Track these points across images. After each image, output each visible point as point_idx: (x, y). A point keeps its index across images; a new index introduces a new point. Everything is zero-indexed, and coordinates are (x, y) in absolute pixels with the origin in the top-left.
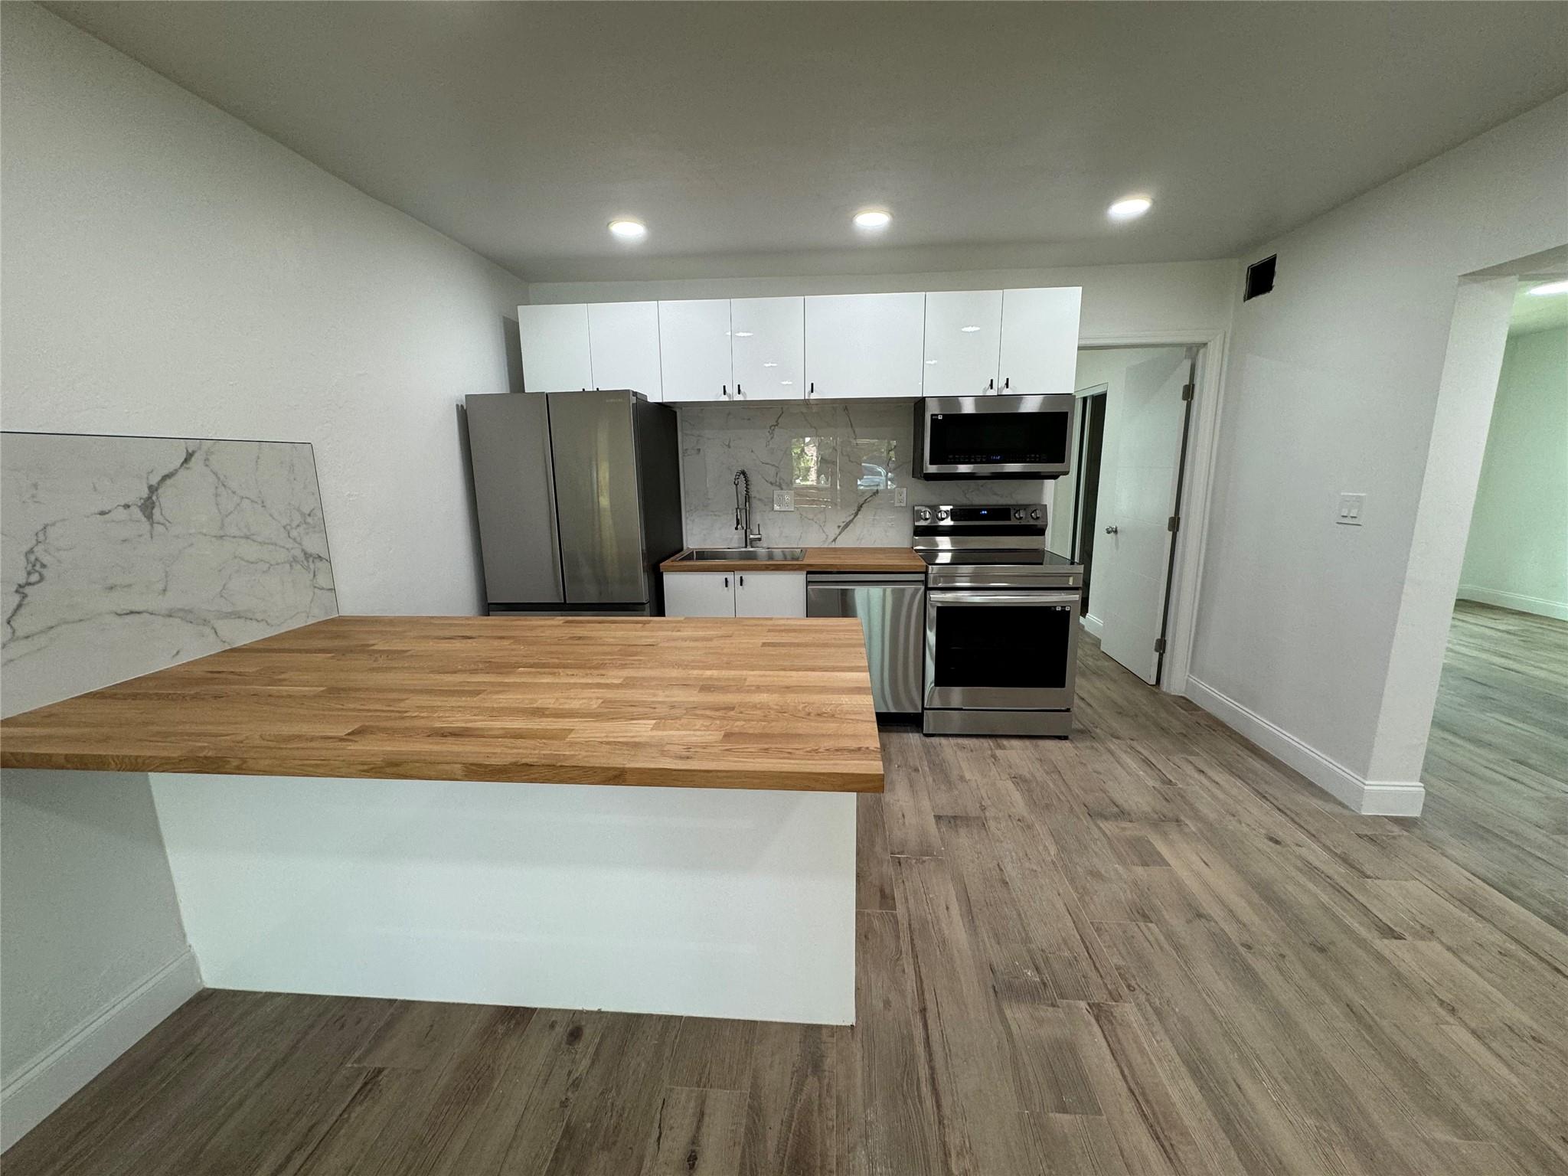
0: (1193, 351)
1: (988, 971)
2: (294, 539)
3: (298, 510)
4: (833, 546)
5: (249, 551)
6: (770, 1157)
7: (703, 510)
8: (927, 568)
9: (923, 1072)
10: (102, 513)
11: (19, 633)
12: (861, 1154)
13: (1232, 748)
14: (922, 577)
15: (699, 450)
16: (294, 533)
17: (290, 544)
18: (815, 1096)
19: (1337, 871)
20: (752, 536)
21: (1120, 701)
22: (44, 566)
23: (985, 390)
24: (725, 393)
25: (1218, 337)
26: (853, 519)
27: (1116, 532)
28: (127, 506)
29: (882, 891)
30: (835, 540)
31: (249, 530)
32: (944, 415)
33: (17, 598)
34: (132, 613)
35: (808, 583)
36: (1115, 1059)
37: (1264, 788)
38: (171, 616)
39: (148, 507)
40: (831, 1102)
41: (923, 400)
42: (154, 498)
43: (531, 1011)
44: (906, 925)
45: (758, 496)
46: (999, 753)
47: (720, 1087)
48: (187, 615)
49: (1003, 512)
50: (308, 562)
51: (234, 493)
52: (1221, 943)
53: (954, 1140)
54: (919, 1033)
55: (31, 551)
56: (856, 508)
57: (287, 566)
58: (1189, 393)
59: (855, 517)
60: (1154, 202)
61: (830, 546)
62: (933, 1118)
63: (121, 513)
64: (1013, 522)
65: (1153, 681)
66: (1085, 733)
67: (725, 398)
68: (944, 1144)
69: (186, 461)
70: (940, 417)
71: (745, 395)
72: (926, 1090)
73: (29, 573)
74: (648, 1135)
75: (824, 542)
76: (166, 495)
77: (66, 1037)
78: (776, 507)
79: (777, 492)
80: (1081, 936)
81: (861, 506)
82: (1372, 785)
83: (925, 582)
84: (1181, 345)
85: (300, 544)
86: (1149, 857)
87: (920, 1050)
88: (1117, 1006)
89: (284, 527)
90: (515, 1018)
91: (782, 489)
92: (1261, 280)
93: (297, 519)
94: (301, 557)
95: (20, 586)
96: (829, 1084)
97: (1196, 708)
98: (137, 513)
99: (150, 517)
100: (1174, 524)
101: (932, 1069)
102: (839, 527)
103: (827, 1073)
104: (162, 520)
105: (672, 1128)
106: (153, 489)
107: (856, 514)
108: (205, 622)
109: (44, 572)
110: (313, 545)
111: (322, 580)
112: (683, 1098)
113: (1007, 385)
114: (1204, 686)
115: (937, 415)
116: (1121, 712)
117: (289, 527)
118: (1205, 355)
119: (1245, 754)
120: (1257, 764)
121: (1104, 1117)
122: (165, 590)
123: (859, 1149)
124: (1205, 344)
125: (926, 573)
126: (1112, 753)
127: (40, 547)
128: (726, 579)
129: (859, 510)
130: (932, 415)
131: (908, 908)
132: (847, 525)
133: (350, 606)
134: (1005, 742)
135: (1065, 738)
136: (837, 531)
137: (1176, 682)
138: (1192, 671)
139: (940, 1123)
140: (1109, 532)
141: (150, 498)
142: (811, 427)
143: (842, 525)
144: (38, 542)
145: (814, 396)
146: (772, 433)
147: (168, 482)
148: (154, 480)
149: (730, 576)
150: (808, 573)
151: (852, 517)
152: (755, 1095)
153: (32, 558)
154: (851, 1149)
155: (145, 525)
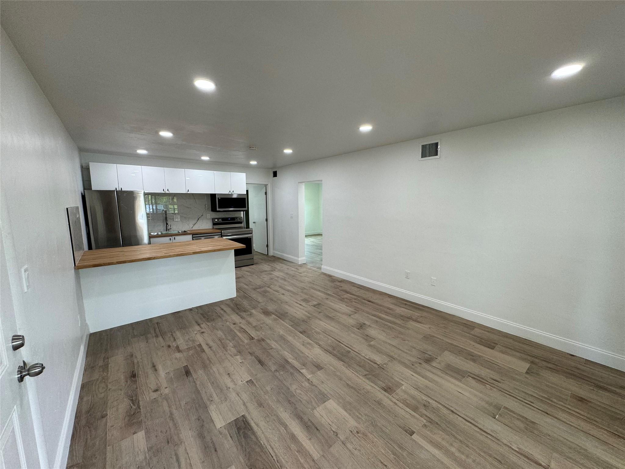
0: (266, 186)
4: (192, 229)
8: (221, 231)
13: (281, 260)
14: (220, 234)
19: (296, 270)
20: (168, 228)
21: (262, 258)
23: (229, 193)
24: (164, 191)
27: (255, 223)
30: (192, 228)
32: (221, 198)
35: (193, 237)
37: (286, 264)
41: (215, 194)
45: (169, 217)
46: (241, 269)
49: (233, 219)
52: (282, 279)
56: (197, 219)
58: (266, 193)
59: (197, 221)
60: (257, 163)
64: (236, 221)
65: (267, 254)
66: (256, 264)
67: (164, 192)
71: (169, 191)
75: (189, 228)
78: (174, 220)
81: (199, 219)
82: (300, 259)
83: (222, 234)
84: (263, 184)
86: (271, 274)
88: (270, 286)
91: (176, 215)
92: (275, 174)
97: (275, 257)
100: (267, 220)
102: (192, 225)
113: (233, 192)
114: (277, 252)
116: (262, 260)
118: (268, 186)
119: (283, 261)
120: (285, 262)
124: (268, 185)
125: (221, 233)
126: (262, 265)
128: (170, 238)
130: (218, 198)
132: (195, 224)
134: (242, 267)
135: (253, 265)
137: (271, 253)
138: (273, 250)
140: (254, 223)
142: (184, 199)
145: (188, 192)
149: (171, 237)
150: (193, 235)
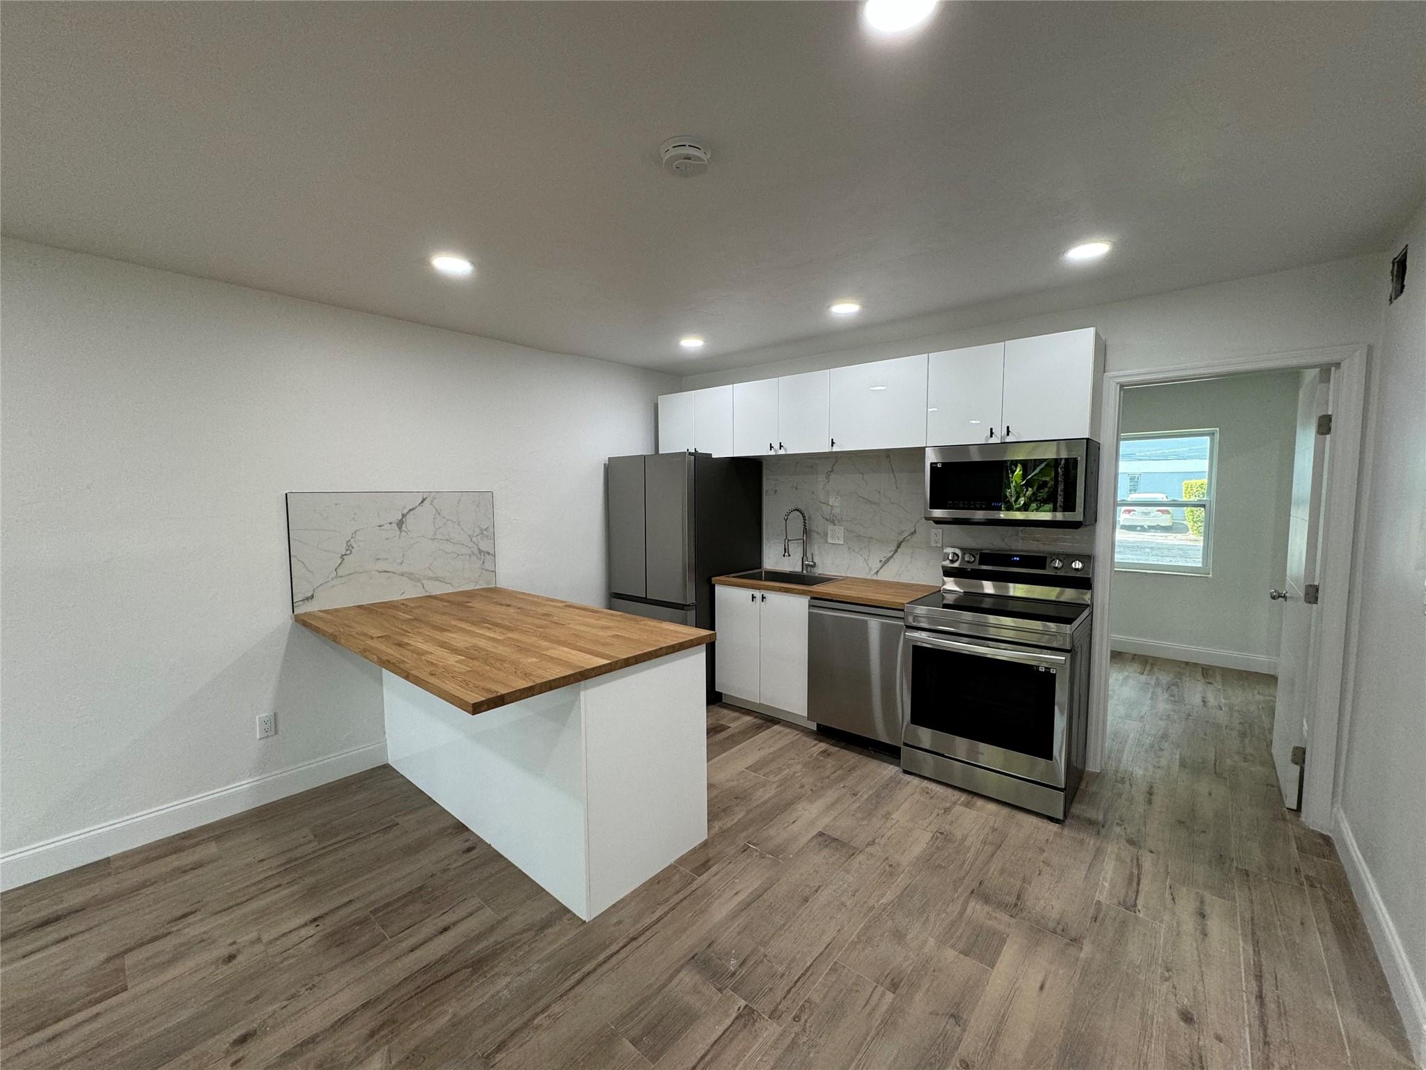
0: (1327, 374)
1: (709, 942)
2: (474, 543)
3: (479, 527)
4: (875, 578)
5: (449, 547)
6: (472, 952)
7: (776, 539)
8: (904, 605)
9: (588, 967)
10: (380, 526)
11: (339, 574)
12: (508, 979)
14: (900, 614)
15: (776, 491)
16: (474, 539)
17: (471, 544)
18: (523, 941)
20: (807, 563)
22: (353, 548)
25: (1357, 353)
26: (893, 555)
28: (391, 523)
29: (708, 861)
30: (878, 572)
31: (449, 536)
32: (942, 463)
33: (341, 560)
34: (385, 572)
35: (810, 606)
36: (712, 1046)
38: (402, 575)
39: (400, 524)
40: (526, 948)
42: (404, 520)
43: (467, 829)
44: (693, 889)
45: (816, 529)
47: (492, 909)
48: (410, 576)
49: (1036, 559)
50: (480, 554)
51: (444, 518)
53: (556, 1008)
54: (614, 948)
55: (349, 541)
56: (896, 546)
57: (468, 557)
58: (1325, 424)
59: (895, 553)
60: (1114, 244)
61: (872, 578)
62: (561, 990)
63: (387, 527)
64: (1047, 571)
65: (1293, 804)
66: (1095, 825)
68: (550, 1005)
69: (422, 502)
70: (939, 466)
72: (577, 976)
73: (347, 550)
74: (442, 909)
75: (869, 572)
76: (410, 520)
77: (330, 756)
78: (830, 541)
79: (830, 527)
80: (811, 966)
81: (900, 544)
83: (904, 619)
84: (1310, 368)
85: (477, 545)
87: (602, 957)
88: (767, 1020)
89: (469, 536)
90: (461, 828)
91: (835, 525)
92: (1399, 279)
93: (477, 531)
94: (476, 552)
95: (343, 555)
96: (537, 940)
97: (1329, 855)
98: (394, 526)
99: (400, 528)
100: (1313, 596)
101: (595, 970)
102: (881, 561)
103: (542, 935)
104: (406, 530)
105: (454, 912)
106: (404, 516)
107: (896, 551)
108: (419, 580)
109: (353, 550)
110: (485, 545)
111: (488, 566)
112: (475, 902)
113: (1008, 433)
115: (936, 463)
116: (1183, 823)
117: (472, 536)
118: (1339, 377)
121: (653, 1066)
122: (402, 563)
123: (509, 977)
124: (1338, 365)
125: (903, 610)
126: (1099, 854)
127: (352, 540)
128: (753, 595)
129: (898, 547)
130: (931, 464)
131: (709, 879)
132: (888, 560)
133: (503, 582)
134: (980, 802)
135: (1058, 821)
136: (879, 565)
138: (1335, 801)
139: (561, 996)
141: (402, 519)
142: (860, 473)
143: (884, 560)
144: (352, 538)
146: (828, 478)
147: (412, 512)
148: (405, 512)
149: (755, 593)
150: (817, 599)
151: (892, 553)
152: (500, 922)
153: (349, 544)
154: (506, 974)
155: (398, 532)
